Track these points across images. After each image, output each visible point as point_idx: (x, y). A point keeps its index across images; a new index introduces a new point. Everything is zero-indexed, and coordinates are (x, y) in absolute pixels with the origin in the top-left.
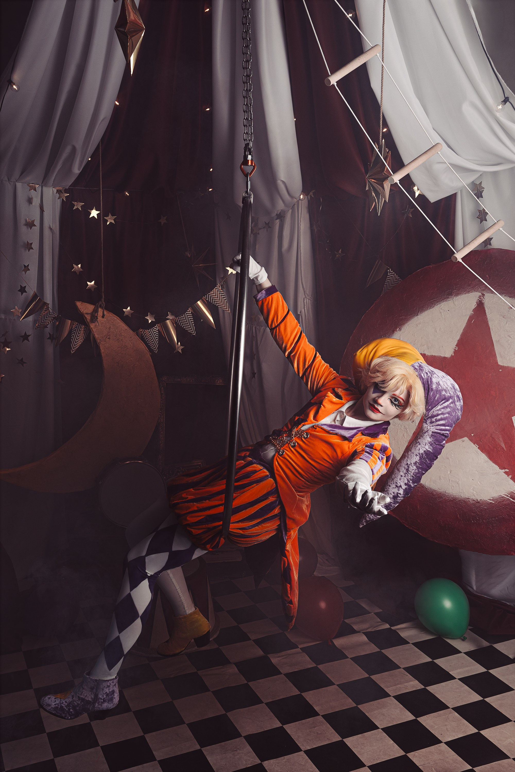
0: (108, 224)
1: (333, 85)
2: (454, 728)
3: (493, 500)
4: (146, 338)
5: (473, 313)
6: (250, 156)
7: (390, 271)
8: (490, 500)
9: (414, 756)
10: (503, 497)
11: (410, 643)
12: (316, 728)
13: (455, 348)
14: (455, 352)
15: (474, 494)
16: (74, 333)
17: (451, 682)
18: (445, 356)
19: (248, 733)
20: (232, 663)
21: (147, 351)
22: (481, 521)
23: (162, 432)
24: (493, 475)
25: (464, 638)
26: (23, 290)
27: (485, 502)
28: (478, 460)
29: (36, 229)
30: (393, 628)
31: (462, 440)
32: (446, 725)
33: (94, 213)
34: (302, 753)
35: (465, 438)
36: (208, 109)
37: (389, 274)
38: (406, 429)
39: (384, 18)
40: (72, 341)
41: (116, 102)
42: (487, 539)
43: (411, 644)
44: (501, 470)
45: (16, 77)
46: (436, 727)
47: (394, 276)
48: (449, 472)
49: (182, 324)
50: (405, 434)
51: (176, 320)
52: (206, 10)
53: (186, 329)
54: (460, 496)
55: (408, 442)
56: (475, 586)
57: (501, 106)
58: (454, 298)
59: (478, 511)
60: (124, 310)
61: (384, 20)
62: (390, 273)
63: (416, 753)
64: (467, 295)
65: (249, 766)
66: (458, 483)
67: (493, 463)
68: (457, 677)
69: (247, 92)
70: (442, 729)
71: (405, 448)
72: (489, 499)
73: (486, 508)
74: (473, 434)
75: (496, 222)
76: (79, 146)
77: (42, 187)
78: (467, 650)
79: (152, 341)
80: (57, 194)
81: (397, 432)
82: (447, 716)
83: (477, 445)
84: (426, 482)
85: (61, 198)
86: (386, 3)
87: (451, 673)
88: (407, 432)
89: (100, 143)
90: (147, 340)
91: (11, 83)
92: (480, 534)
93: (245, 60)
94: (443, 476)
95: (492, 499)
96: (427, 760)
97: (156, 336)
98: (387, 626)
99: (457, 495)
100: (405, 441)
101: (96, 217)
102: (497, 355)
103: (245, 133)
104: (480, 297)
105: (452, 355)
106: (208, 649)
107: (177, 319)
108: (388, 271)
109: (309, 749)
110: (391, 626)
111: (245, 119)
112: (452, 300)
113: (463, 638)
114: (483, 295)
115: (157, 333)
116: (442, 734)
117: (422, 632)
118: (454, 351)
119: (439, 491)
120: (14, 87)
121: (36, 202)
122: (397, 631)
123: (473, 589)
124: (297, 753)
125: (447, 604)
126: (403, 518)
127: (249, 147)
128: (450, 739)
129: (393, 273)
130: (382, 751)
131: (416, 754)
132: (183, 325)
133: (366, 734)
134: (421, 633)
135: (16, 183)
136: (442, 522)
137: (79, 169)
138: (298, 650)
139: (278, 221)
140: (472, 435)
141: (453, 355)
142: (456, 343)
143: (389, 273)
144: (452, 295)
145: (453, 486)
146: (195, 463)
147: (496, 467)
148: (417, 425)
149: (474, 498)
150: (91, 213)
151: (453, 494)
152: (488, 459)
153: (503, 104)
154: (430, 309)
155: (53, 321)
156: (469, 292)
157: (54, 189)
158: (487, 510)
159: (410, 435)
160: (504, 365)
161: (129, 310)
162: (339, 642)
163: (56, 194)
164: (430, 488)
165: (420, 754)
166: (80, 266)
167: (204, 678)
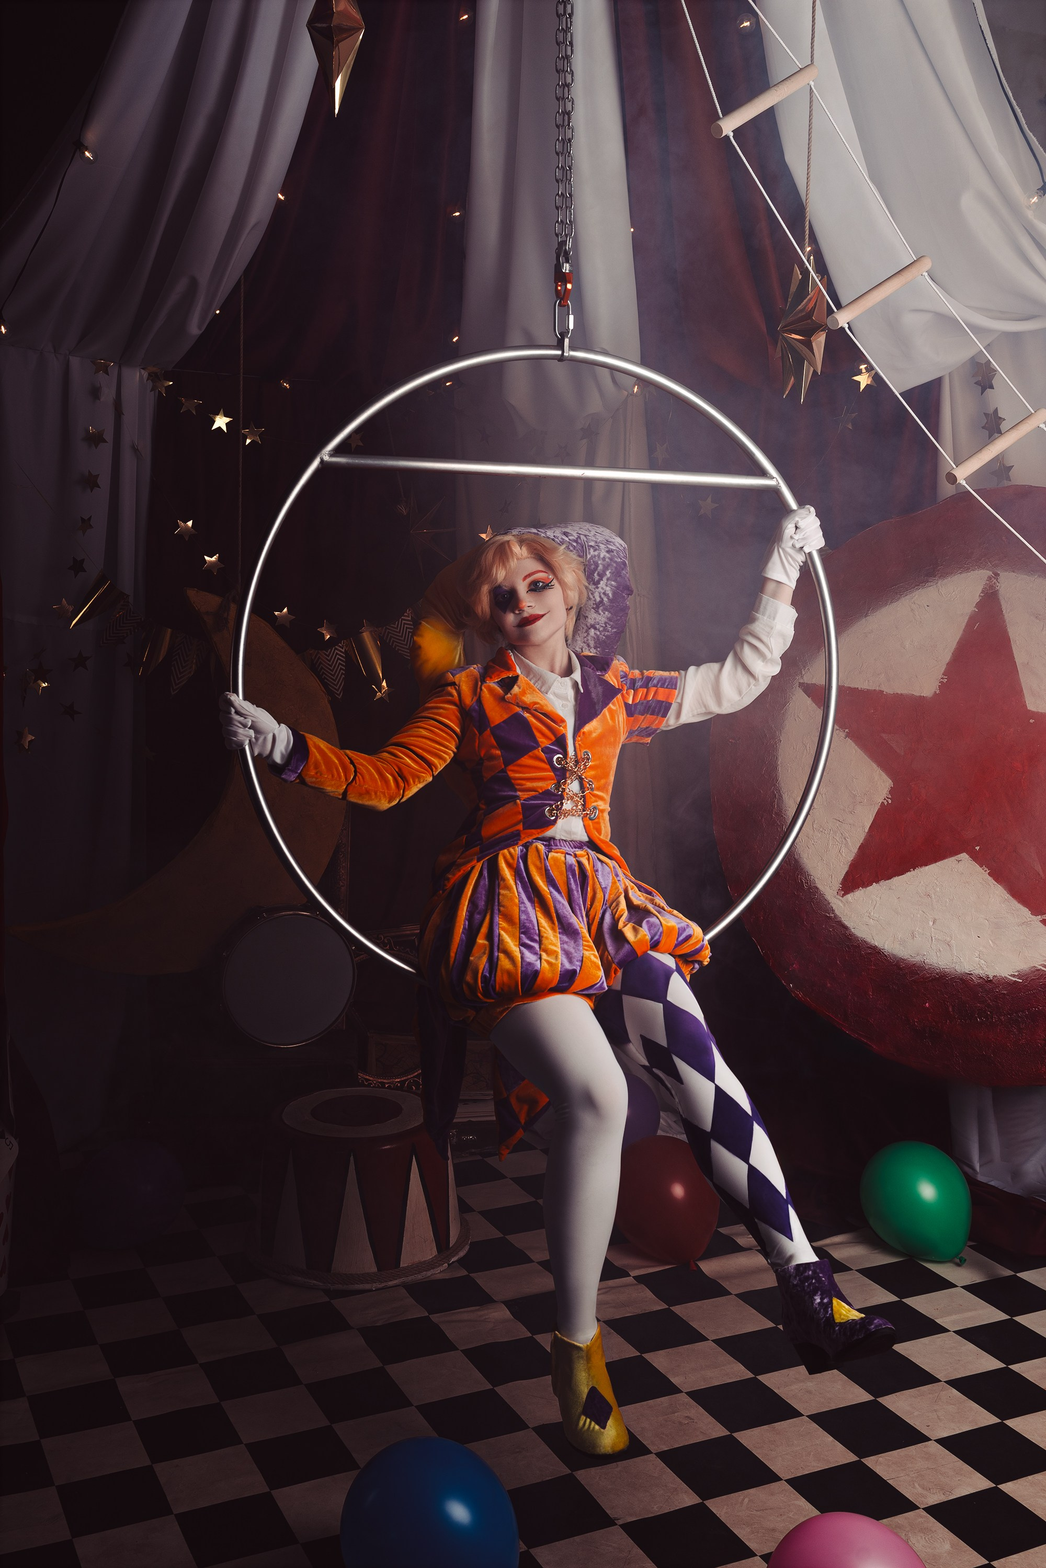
0: (247, 443)
1: (727, 137)
2: (952, 1415)
3: (1019, 976)
4: (320, 668)
5: (977, 610)
6: (568, 265)
8: (1014, 976)
9: (876, 1463)
10: (1039, 970)
11: (853, 1270)
12: (676, 1414)
13: (942, 678)
14: (942, 686)
15: (981, 965)
16: (178, 654)
17: (940, 1337)
18: (922, 695)
19: (541, 1423)
20: (496, 1302)
21: (324, 692)
22: (995, 1018)
23: (344, 864)
24: (1019, 926)
25: (961, 1261)
26: (78, 566)
27: (1003, 981)
28: (990, 897)
29: (106, 449)
31: (957, 859)
32: (936, 1411)
33: (221, 422)
34: (652, 1457)
35: (962, 854)
36: (457, 214)
38: (845, 839)
39: (813, 26)
40: (174, 670)
41: (279, 195)
42: (1008, 1054)
43: (856, 1270)
44: (1034, 917)
45: (92, 135)
46: (916, 1413)
48: (931, 923)
49: (393, 641)
50: (843, 850)
51: (381, 633)
52: (463, 17)
53: (400, 652)
54: (953, 970)
55: (849, 864)
56: (978, 1164)
57: (1036, 198)
58: (940, 582)
59: (990, 1000)
60: (277, 613)
61: (813, 30)
63: (881, 1457)
64: (964, 575)
65: (548, 1479)
66: (949, 945)
67: (1019, 902)
68: (952, 1328)
69: (564, 143)
70: (928, 1417)
71: (843, 876)
72: (1011, 975)
73: (1005, 992)
74: (979, 847)
75: (1033, 412)
76: (204, 278)
77: (120, 367)
78: (968, 1282)
79: (331, 674)
80: (150, 381)
81: (826, 844)
82: (937, 1394)
83: (986, 869)
84: (885, 943)
85: (157, 391)
86: (818, 3)
87: (938, 1321)
88: (846, 845)
89: (243, 277)
90: (322, 672)
91: (80, 147)
92: (994, 1045)
93: (560, 83)
94: (919, 930)
95: (1016, 974)
96: (902, 1470)
97: (340, 664)
99: (948, 967)
100: (844, 863)
101: (224, 428)
102: (1025, 691)
103: (557, 221)
104: (990, 578)
105: (936, 692)
106: (447, 1278)
107: (384, 630)
109: (666, 1449)
111: (558, 194)
112: (935, 586)
113: (958, 1260)
114: (997, 575)
115: (343, 659)
116: (928, 1426)
117: (876, 1251)
118: (940, 684)
119: (912, 960)
120: (87, 154)
121: (108, 395)
122: (824, 1248)
123: (974, 1170)
124: (642, 1457)
125: (927, 1191)
126: (839, 1016)
127: (566, 249)
128: (945, 1435)
130: (813, 1455)
131: (881, 1459)
132: (395, 643)
133: (779, 1425)
134: (873, 1252)
135: (71, 357)
136: (917, 1022)
137: (199, 328)
138: (629, 1280)
139: (585, 441)
140: (976, 848)
141: (938, 692)
142: (944, 669)
144: (935, 577)
145: (940, 950)
146: (408, 930)
147: (1025, 911)
148: (867, 831)
149: (981, 972)
150: (215, 421)
151: (940, 966)
152: (1008, 895)
153: (1040, 194)
154: (892, 602)
155: (136, 631)
156: (967, 570)
157: (143, 371)
158: (1008, 995)
159: (853, 850)
160: (1040, 711)
161: (285, 613)
162: (709, 1267)
163: (147, 381)
164: (893, 955)
165: (889, 1460)
166: (190, 523)
167: (443, 1327)
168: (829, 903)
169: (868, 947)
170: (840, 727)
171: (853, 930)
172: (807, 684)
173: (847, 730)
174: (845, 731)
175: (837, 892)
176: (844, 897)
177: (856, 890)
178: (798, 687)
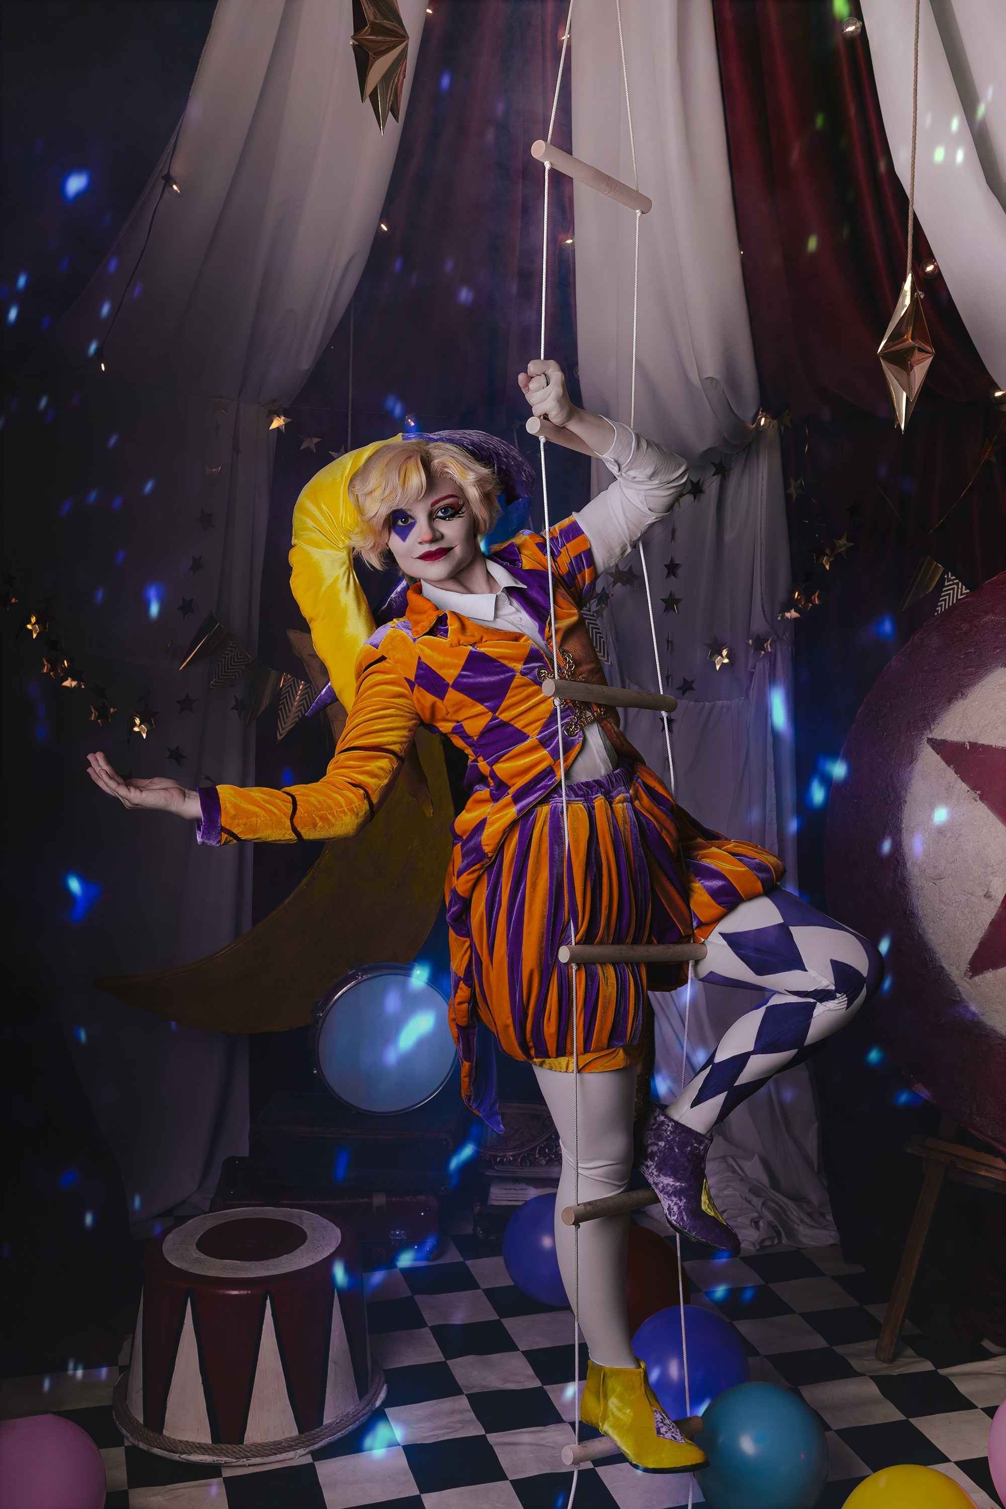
7: (950, 576)
11: (978, 1408)
16: (286, 697)
26: (186, 607)
30: (942, 1372)
36: (569, 241)
37: (946, 584)
40: (281, 714)
41: (380, 224)
43: (981, 1409)
45: (179, 167)
47: (958, 588)
62: (950, 581)
77: (238, 404)
91: (167, 179)
98: (928, 1366)
108: (946, 576)
110: (938, 1365)
120: (175, 187)
121: (226, 434)
122: (951, 1378)
129: (955, 581)
135: (188, 395)
137: (307, 363)
139: (716, 477)
143: (947, 582)
155: (244, 673)
157: (262, 408)
167: (497, 1450)
168: (955, 985)
169: (998, 1037)
170: (971, 789)
171: (981, 1017)
172: (936, 739)
173: (979, 792)
174: (976, 793)
175: (965, 974)
176: (973, 979)
177: (986, 971)
178: (926, 743)
